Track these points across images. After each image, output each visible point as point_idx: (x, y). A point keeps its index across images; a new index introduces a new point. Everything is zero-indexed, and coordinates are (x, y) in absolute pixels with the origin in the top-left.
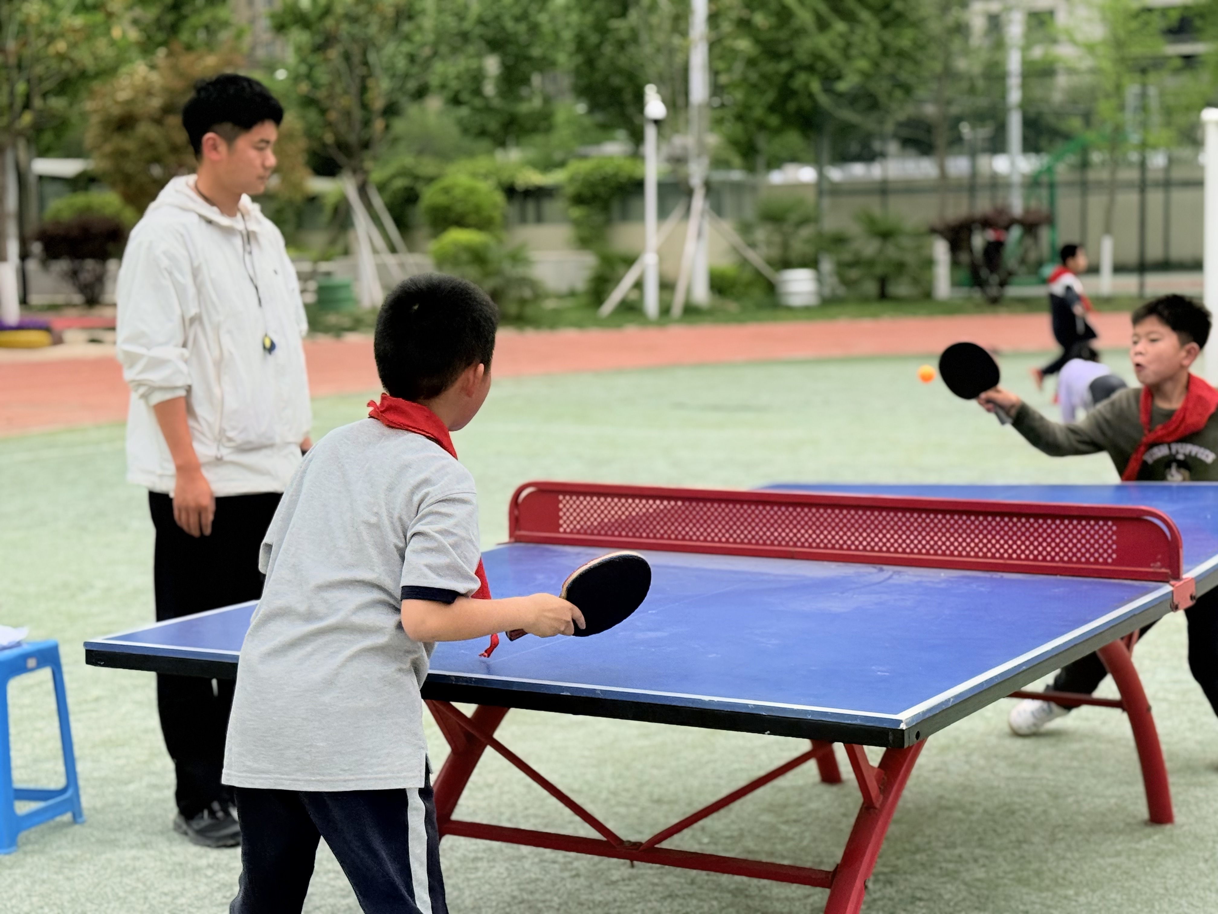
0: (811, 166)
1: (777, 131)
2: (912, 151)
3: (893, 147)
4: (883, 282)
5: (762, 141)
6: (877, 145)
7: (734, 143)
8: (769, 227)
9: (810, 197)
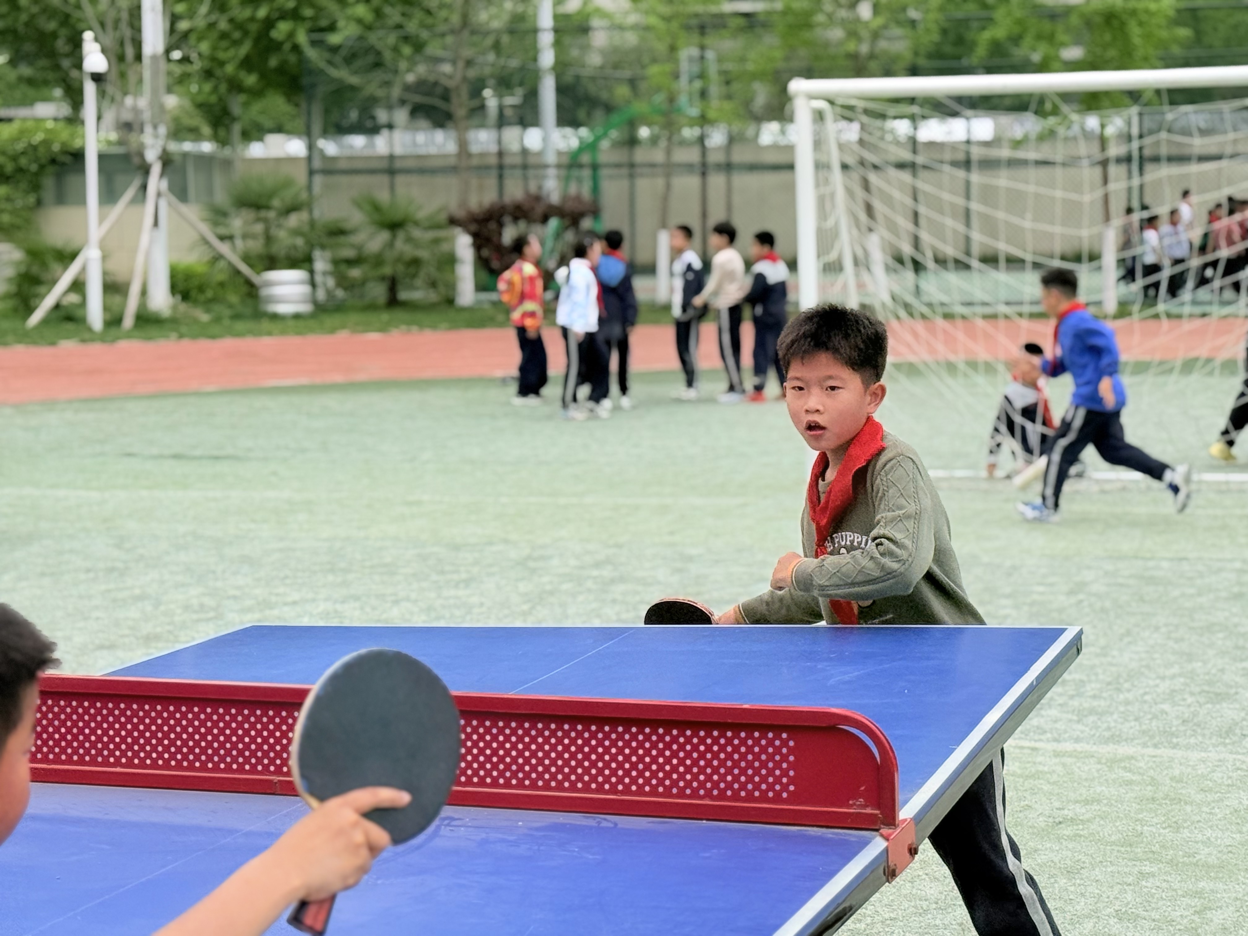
0: (300, 138)
1: (256, 93)
2: (423, 123)
3: (401, 116)
4: (393, 285)
5: (236, 104)
6: (382, 116)
7: (202, 106)
8: (248, 214)
9: (300, 176)
